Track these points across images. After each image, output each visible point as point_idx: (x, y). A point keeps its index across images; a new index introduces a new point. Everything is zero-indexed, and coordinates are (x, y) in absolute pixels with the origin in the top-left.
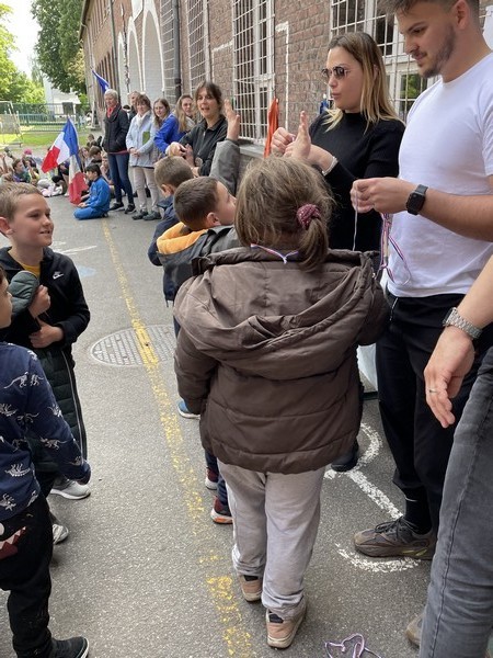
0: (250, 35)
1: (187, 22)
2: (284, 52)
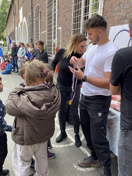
0: (51, 30)
1: (35, 25)
2: (60, 34)
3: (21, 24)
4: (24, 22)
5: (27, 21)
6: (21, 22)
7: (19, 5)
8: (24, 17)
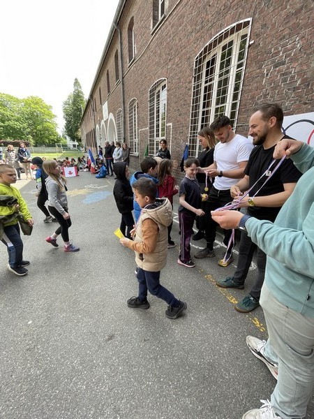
0: (153, 127)
3: (106, 122)
4: (111, 119)
5: (115, 117)
6: (105, 119)
7: (102, 99)
8: (111, 114)
